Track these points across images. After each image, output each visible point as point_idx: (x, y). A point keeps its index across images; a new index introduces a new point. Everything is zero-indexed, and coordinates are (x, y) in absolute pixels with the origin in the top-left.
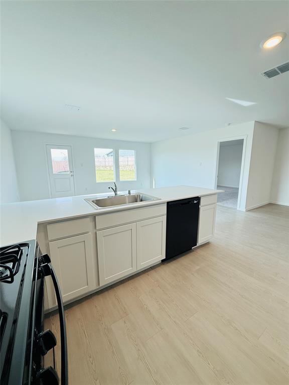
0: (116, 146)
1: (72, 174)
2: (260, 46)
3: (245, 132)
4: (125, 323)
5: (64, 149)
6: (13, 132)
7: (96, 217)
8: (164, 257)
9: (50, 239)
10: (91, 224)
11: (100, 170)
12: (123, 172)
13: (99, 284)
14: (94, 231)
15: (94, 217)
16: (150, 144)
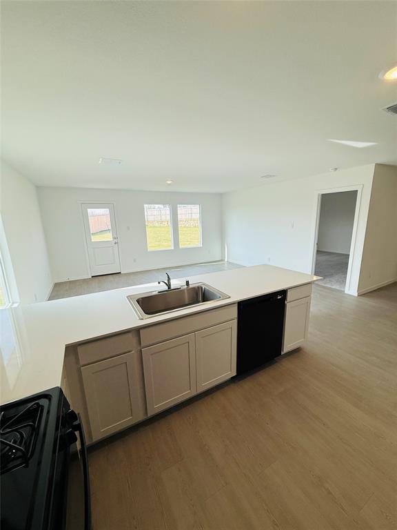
0: (173, 199)
1: (116, 240)
2: (380, 76)
3: (360, 180)
4: (179, 471)
5: (105, 208)
6: (39, 188)
7: (141, 331)
8: (235, 374)
9: (82, 363)
10: (134, 341)
11: (154, 227)
12: (185, 229)
13: (147, 414)
14: (139, 348)
15: (137, 331)
16: (221, 195)
